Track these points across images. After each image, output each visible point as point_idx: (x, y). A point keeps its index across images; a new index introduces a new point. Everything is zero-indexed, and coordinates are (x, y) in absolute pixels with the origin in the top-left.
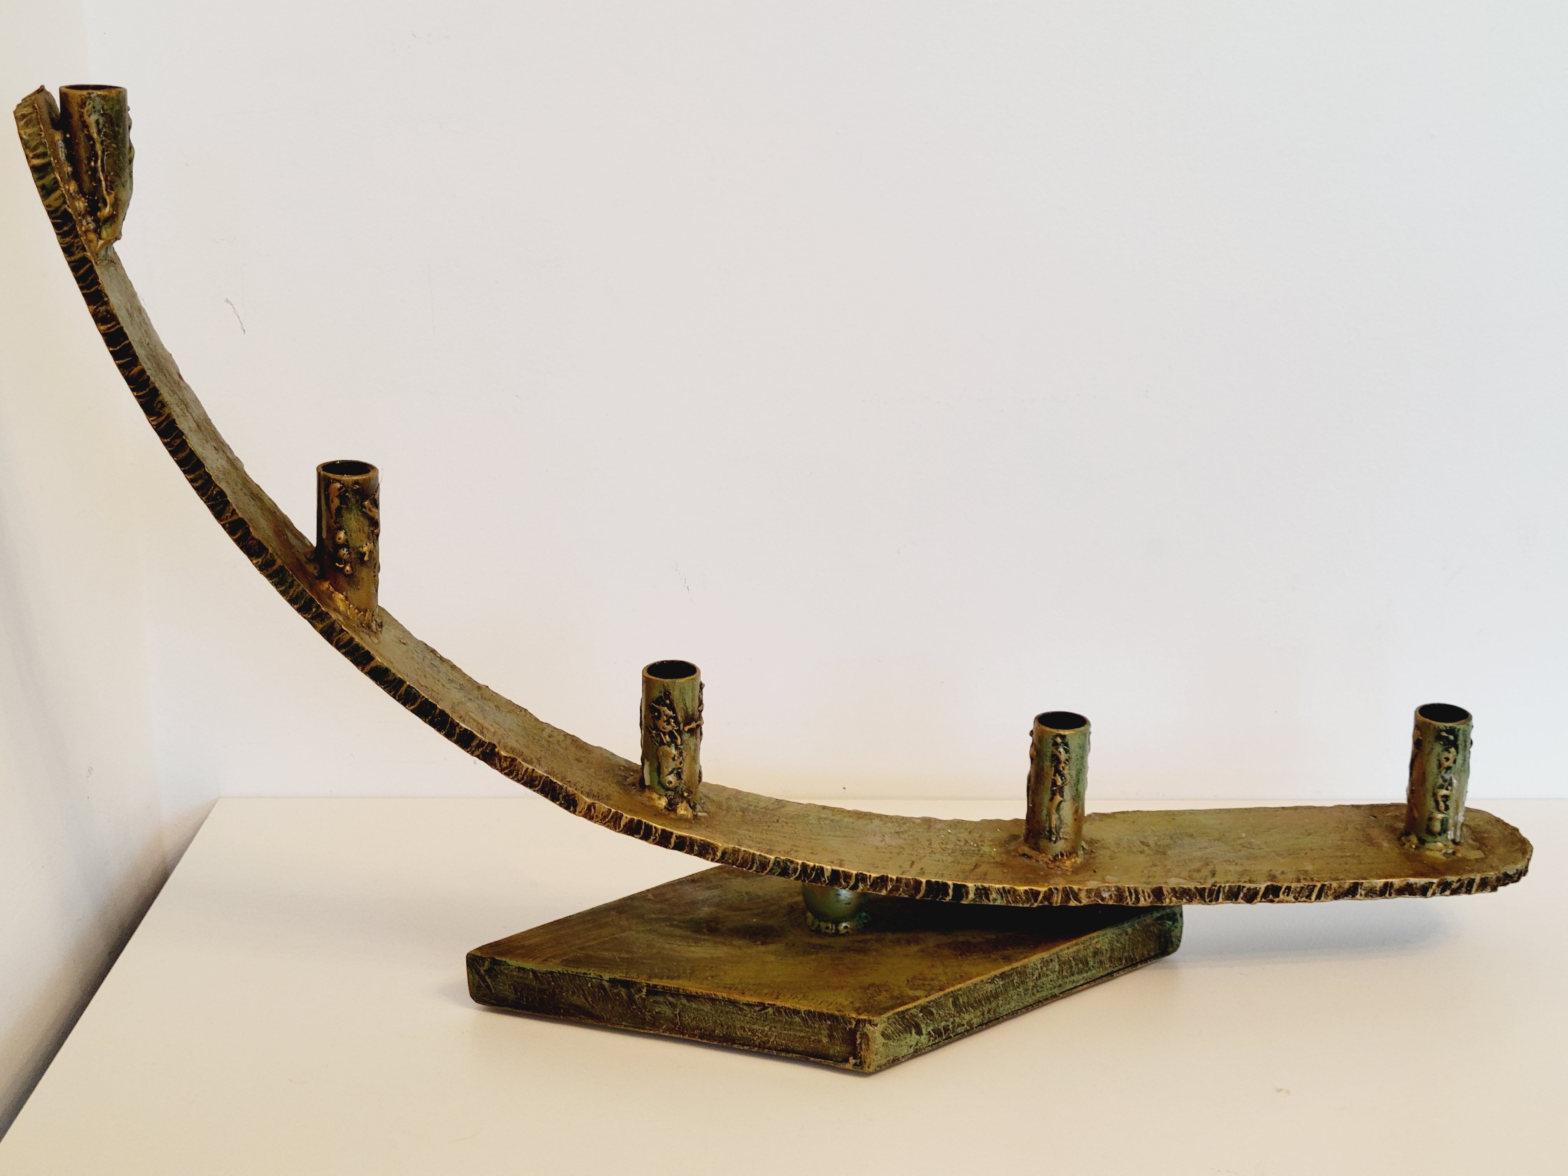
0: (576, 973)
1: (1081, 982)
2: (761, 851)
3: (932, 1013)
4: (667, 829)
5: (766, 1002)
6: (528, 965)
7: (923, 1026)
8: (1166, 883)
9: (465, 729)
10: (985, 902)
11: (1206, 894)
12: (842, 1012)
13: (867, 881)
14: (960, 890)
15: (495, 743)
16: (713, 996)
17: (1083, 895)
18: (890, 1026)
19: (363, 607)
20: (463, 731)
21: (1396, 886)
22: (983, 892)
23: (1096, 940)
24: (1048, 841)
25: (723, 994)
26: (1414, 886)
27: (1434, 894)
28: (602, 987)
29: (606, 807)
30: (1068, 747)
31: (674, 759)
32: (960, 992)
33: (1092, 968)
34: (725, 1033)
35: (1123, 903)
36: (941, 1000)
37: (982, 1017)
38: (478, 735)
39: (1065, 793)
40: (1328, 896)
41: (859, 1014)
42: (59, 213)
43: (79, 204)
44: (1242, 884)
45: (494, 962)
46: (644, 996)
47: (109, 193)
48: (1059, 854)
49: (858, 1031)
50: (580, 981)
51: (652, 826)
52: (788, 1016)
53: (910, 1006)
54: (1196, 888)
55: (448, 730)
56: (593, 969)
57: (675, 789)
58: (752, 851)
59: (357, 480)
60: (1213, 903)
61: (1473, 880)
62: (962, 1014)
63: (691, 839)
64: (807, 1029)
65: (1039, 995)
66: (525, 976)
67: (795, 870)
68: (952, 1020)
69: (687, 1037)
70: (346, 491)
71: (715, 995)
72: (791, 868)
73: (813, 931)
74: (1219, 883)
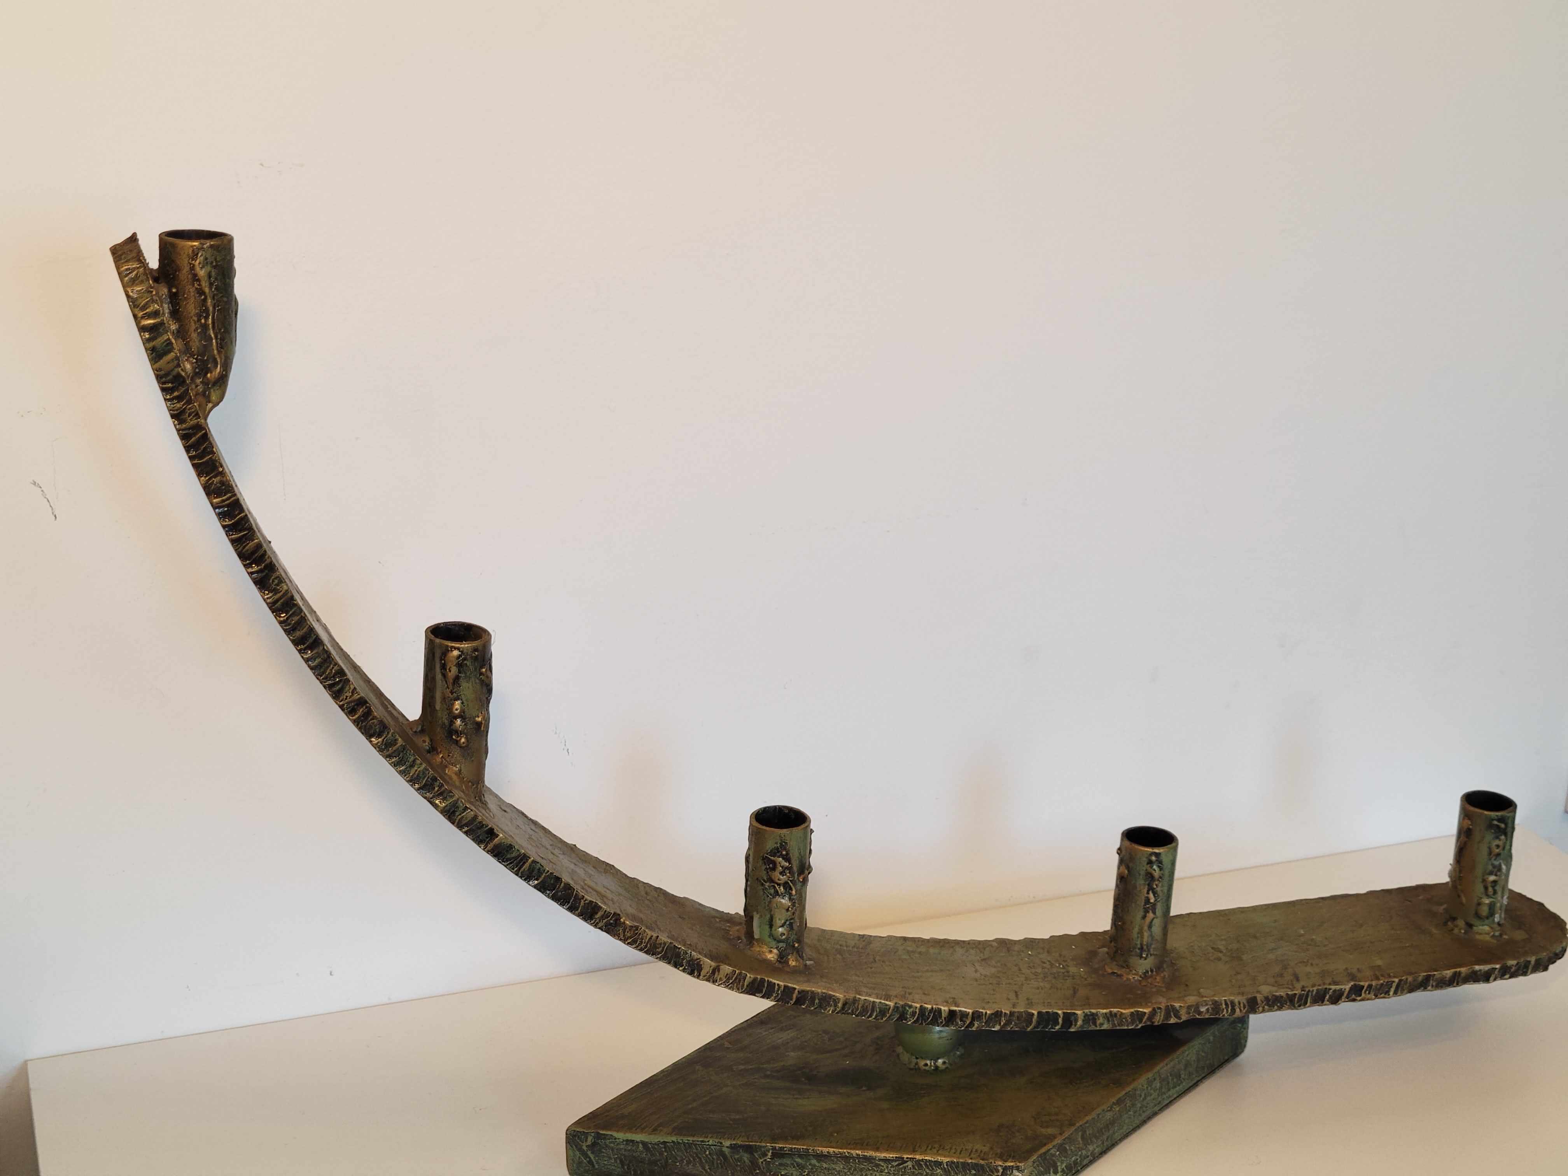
0: (693, 1141)
1: (1175, 1096)
2: (881, 999)
3: (1066, 1150)
4: (790, 985)
5: (905, 1156)
6: (638, 1137)
7: (1059, 1164)
8: (1258, 992)
9: (590, 901)
10: (1093, 1028)
11: (1296, 999)
12: (987, 1160)
13: (983, 1018)
14: (1069, 1019)
15: (620, 913)
16: (847, 1154)
17: (1183, 1012)
18: (1034, 1170)
19: (475, 779)
20: (588, 903)
21: (1463, 975)
22: (1090, 1018)
24: (1138, 957)
25: (857, 1152)
26: (1479, 973)
27: (1495, 980)
28: (722, 1154)
29: (730, 968)
30: (1162, 864)
31: (785, 910)
32: (1087, 1125)
33: (1183, 1081)
35: (1220, 1015)
36: (1073, 1135)
37: (1102, 1146)
38: (603, 906)
39: (1157, 910)
40: (1404, 990)
41: (1006, 1161)
42: (170, 377)
43: (187, 364)
44: (1328, 987)
45: (599, 1136)
46: (769, 1160)
47: (219, 352)
48: (1149, 970)
50: (697, 1149)
51: (775, 984)
52: (928, 1168)
53: (1050, 1146)
54: (1287, 994)
55: (572, 904)
56: (710, 1136)
57: (786, 941)
58: (872, 999)
59: (474, 648)
60: (1302, 1007)
61: (1529, 962)
62: (1088, 1146)
63: (812, 992)
65: (1142, 1116)
66: (634, 1148)
68: (1079, 1153)
70: (465, 659)
71: (848, 1153)
72: (909, 1013)
73: (912, 1069)
74: (1307, 987)
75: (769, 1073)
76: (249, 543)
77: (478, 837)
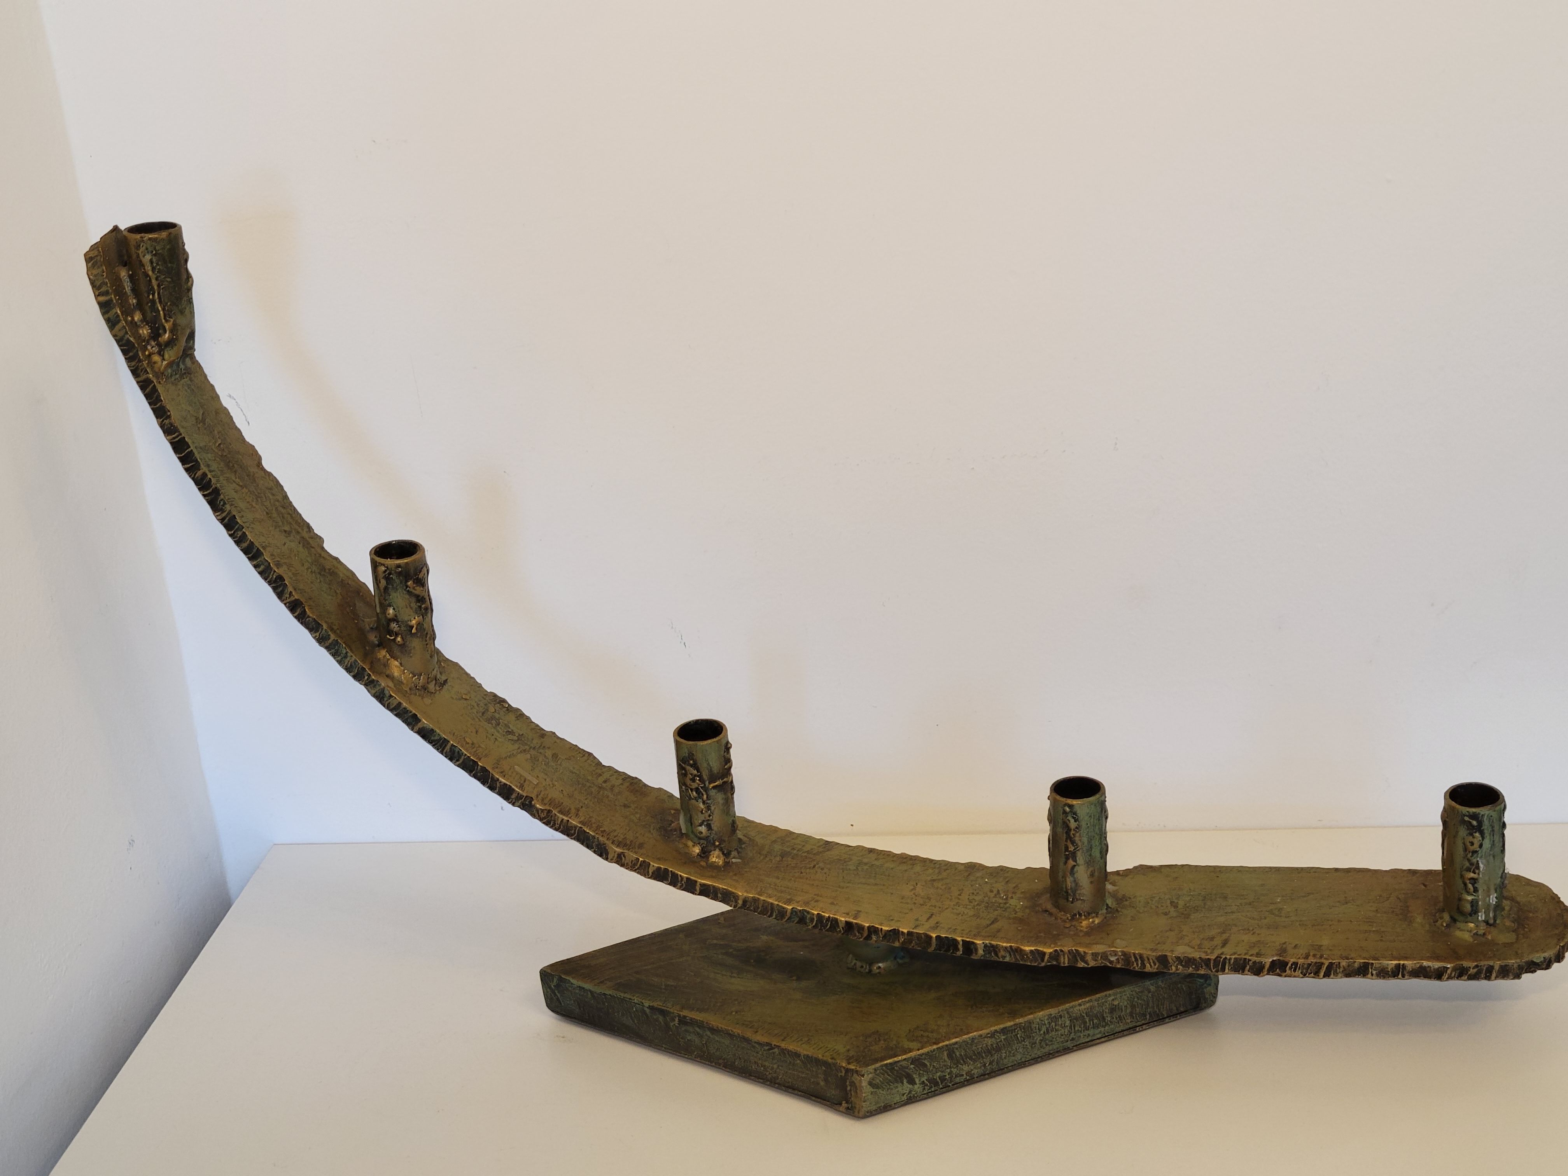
0: (624, 997)
1: (1098, 1036)
2: (780, 902)
3: (925, 1065)
4: (692, 878)
5: (773, 1043)
6: (587, 986)
7: (915, 1076)
8: (1172, 951)
9: (505, 784)
10: (995, 958)
11: (1211, 964)
12: (835, 1060)
13: (879, 933)
14: (969, 947)
15: (533, 796)
16: (731, 1032)
17: (1089, 958)
18: (877, 1076)
19: (416, 672)
20: (503, 785)
21: (1409, 968)
22: (991, 949)
23: (1113, 997)
24: (1066, 901)
25: (739, 1031)
26: (1428, 969)
27: (1450, 978)
28: (644, 1012)
29: (634, 856)
30: (1076, 816)
31: (702, 812)
32: (956, 1046)
33: (1109, 1023)
34: (743, 1065)
35: (1130, 967)
36: (934, 1053)
37: (983, 1068)
38: (517, 789)
39: (1077, 858)
40: (1337, 973)
41: (849, 1063)
42: (124, 342)
43: (143, 331)
44: (1247, 957)
45: (561, 979)
46: (677, 1025)
47: (167, 321)
48: (1077, 913)
49: (848, 1079)
50: (627, 1005)
51: (677, 874)
52: (792, 1058)
53: (900, 1058)
54: (1200, 958)
55: (490, 784)
56: (635, 995)
57: (706, 838)
58: (770, 901)
59: (399, 564)
61: (1492, 968)
62: (960, 1066)
63: (714, 887)
64: (807, 1072)
65: (1047, 1049)
66: (585, 995)
67: (812, 920)
68: (948, 1070)
69: (714, 1064)
70: (390, 574)
72: (808, 918)
73: (848, 968)
74: (1225, 954)
75: (731, 950)
76: (197, 472)
77: (407, 719)
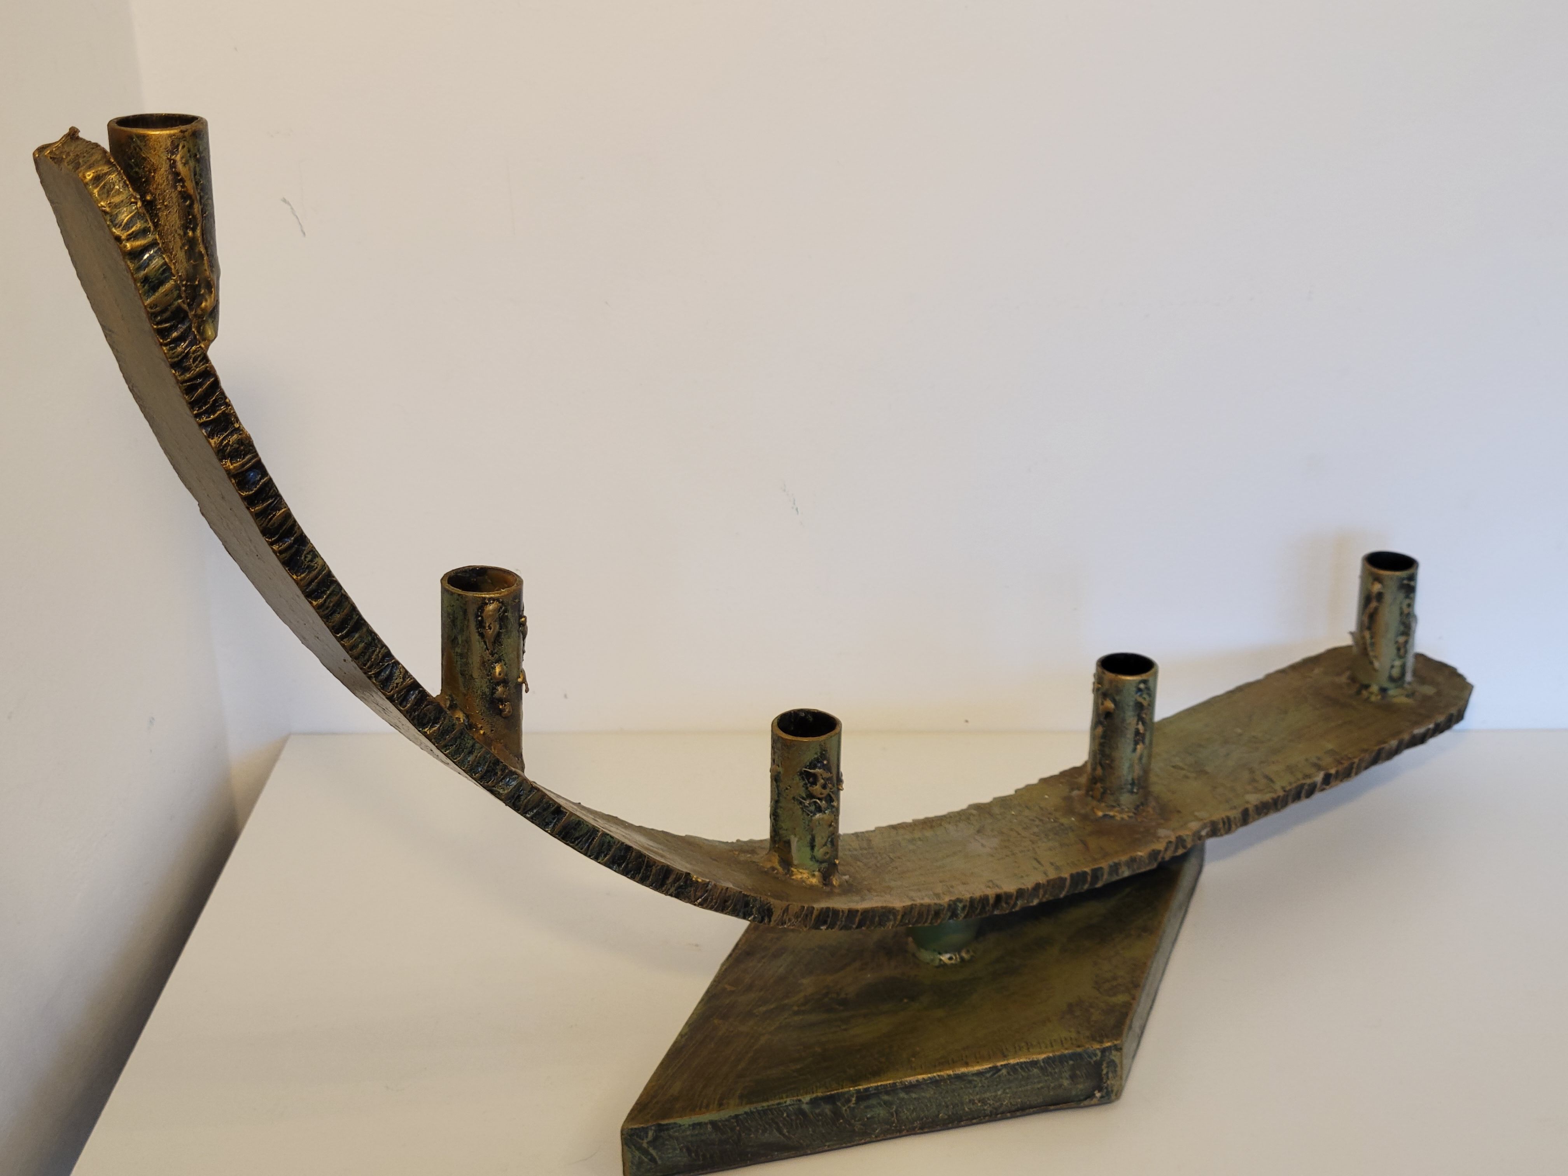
0: (768, 1106)
5: (1000, 1065)
6: (704, 1118)
8: (1247, 802)
10: (1116, 878)
12: (1080, 1046)
13: (1025, 895)
14: (1096, 875)
16: (937, 1078)
17: (1189, 841)
20: (660, 869)
22: (1114, 868)
24: (1130, 793)
25: (948, 1072)
27: (1430, 739)
28: (801, 1112)
29: (798, 905)
30: (1148, 691)
31: (830, 826)
34: (950, 1113)
39: (1146, 739)
41: (1101, 1042)
44: (1299, 781)
45: (660, 1128)
46: (853, 1105)
49: (1104, 1061)
52: (1024, 1071)
53: (1131, 1014)
54: (1272, 802)
55: (643, 873)
56: (784, 1096)
57: (825, 859)
64: (1046, 1078)
66: (702, 1131)
67: (964, 907)
69: (904, 1133)
71: (938, 1075)
72: (959, 909)
73: (937, 967)
74: (1284, 786)
75: (796, 1008)
76: (275, 515)
